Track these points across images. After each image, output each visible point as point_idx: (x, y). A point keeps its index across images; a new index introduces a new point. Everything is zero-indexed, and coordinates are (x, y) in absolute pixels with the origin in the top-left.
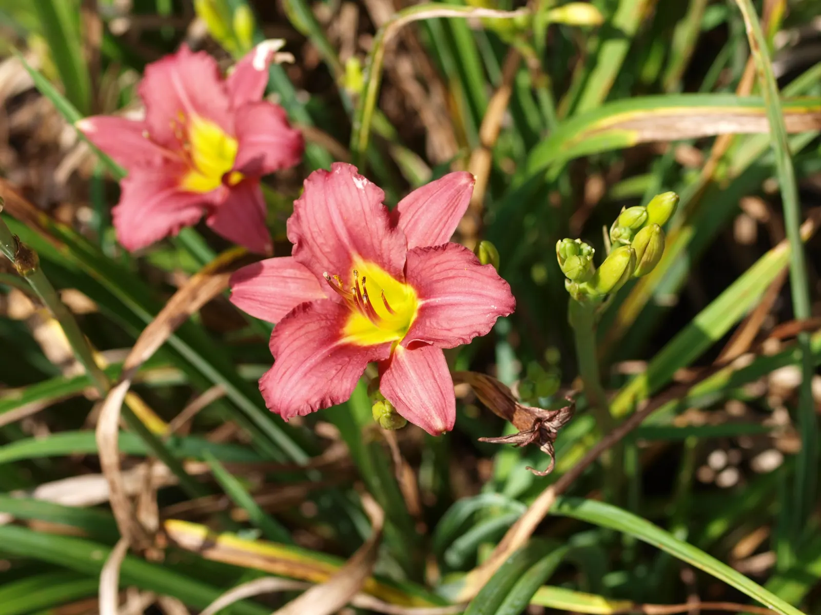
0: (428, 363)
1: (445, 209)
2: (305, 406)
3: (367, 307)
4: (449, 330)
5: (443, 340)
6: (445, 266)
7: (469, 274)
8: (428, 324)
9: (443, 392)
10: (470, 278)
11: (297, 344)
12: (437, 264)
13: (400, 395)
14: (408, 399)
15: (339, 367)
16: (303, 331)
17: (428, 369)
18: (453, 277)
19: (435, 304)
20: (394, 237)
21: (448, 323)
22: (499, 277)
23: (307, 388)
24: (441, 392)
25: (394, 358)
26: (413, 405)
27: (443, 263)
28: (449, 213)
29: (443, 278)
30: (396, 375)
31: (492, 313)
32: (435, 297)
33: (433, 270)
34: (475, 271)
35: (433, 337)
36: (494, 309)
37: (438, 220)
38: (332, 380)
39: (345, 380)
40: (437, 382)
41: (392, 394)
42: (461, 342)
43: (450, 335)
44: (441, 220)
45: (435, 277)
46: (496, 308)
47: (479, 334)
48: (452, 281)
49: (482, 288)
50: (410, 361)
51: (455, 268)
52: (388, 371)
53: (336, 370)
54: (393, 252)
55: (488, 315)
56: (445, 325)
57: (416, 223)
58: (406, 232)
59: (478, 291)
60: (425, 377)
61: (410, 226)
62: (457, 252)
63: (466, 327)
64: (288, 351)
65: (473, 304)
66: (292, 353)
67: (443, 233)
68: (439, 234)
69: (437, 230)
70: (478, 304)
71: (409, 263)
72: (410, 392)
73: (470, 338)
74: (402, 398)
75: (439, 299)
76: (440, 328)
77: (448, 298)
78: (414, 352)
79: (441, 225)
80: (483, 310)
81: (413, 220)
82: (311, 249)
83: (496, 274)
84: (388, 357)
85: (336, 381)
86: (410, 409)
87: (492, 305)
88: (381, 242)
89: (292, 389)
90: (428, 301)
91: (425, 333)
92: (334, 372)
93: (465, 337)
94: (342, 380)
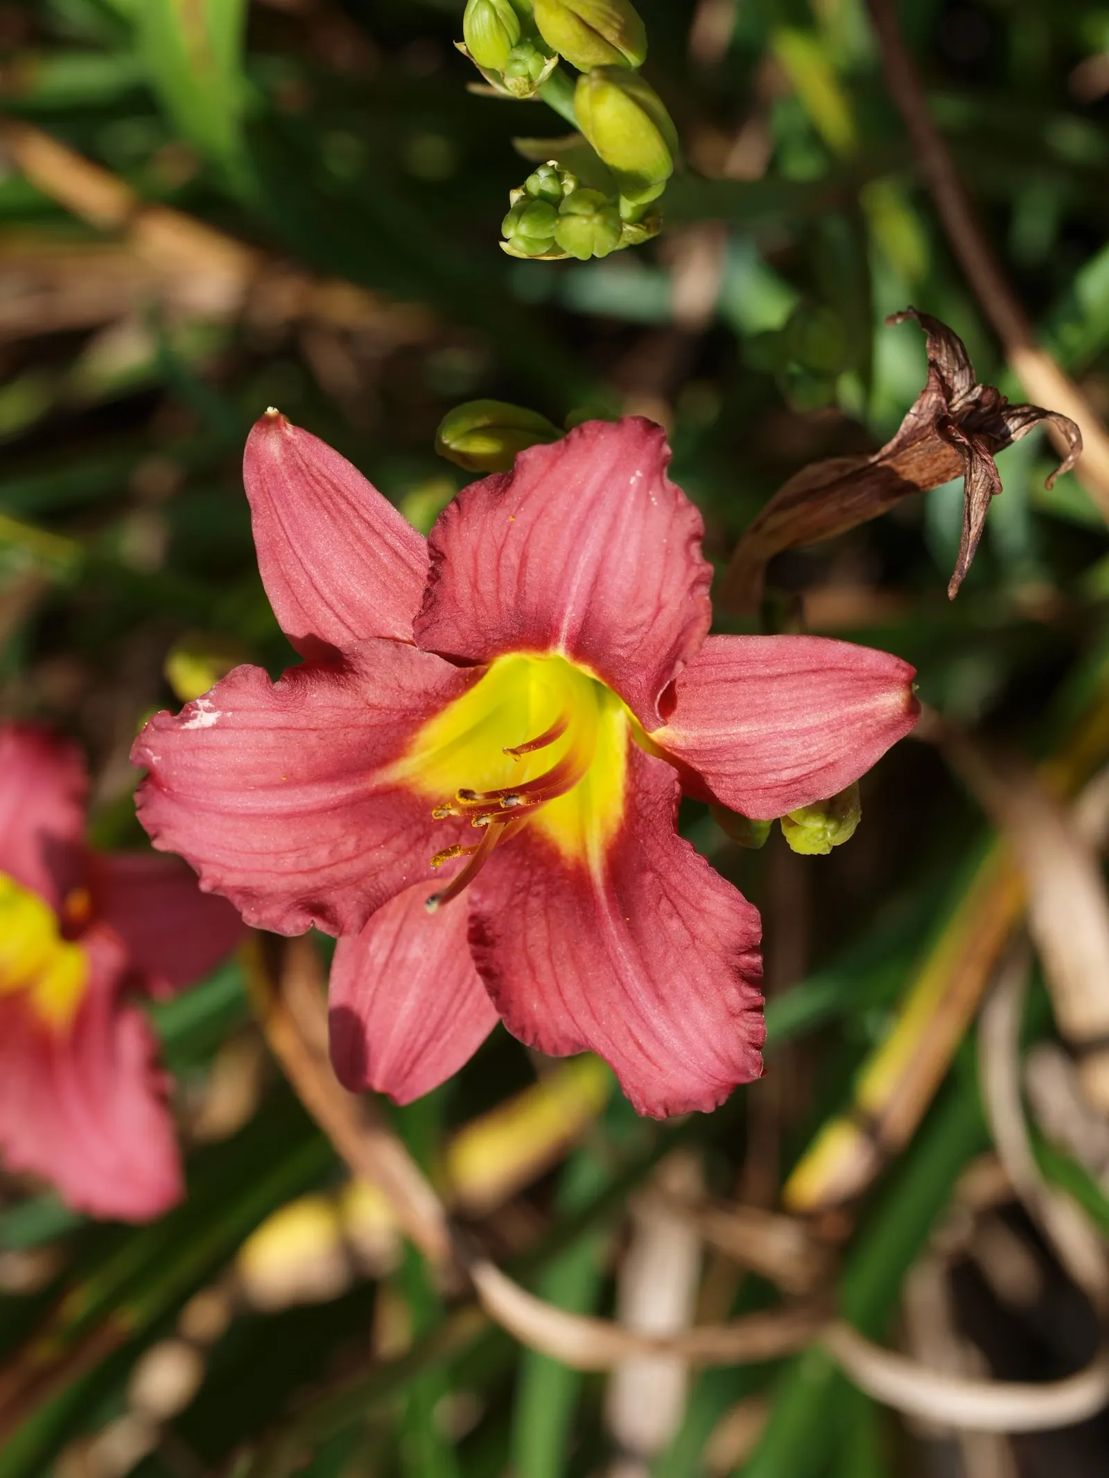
0: (726, 681)
1: (333, 519)
2: (742, 1023)
3: (535, 799)
4: (659, 609)
5: (684, 632)
6: (486, 566)
7: (526, 515)
8: (622, 653)
9: (814, 666)
10: (538, 517)
11: (571, 992)
12: (475, 586)
13: (786, 775)
14: (805, 760)
15: (665, 905)
16: (544, 965)
17: (742, 686)
18: (524, 559)
19: (579, 621)
20: (365, 667)
21: (641, 606)
22: (562, 442)
23: (695, 1004)
24: (814, 671)
25: (685, 758)
26: (823, 754)
27: (476, 570)
28: (350, 513)
29: (519, 581)
30: (729, 768)
31: (649, 488)
32: (562, 614)
33: (487, 598)
34: (526, 497)
35: (664, 652)
36: (639, 479)
37: (358, 547)
38: (694, 937)
39: (705, 904)
40: (780, 676)
41: (777, 797)
42: (704, 591)
43: (672, 609)
44: (359, 538)
45: (508, 599)
46: (639, 473)
47: (695, 537)
48: (534, 563)
49: (578, 494)
50: (706, 723)
51: (500, 546)
52: (710, 781)
53: (671, 916)
54: (407, 682)
55: (653, 499)
56: (645, 614)
57: (350, 605)
58: (363, 635)
59: (581, 506)
60: (759, 702)
61: (350, 620)
62: (459, 525)
63: (666, 565)
64: (584, 1020)
65: (612, 530)
66: (593, 1014)
67: (398, 545)
68: (396, 553)
69: (384, 556)
70: (616, 516)
71: (446, 649)
72: (786, 748)
73: (699, 565)
74: (797, 773)
75: (569, 609)
76: (644, 629)
77: (574, 589)
78: (681, 703)
79: (374, 543)
80: (635, 507)
81: (339, 608)
82: (336, 884)
83: (549, 449)
84: (673, 773)
85: (701, 928)
86: (832, 764)
87: (629, 479)
88: (372, 707)
89: (683, 1037)
90: (564, 634)
91: (645, 667)
92: (674, 924)
93: (694, 574)
94: (701, 911)
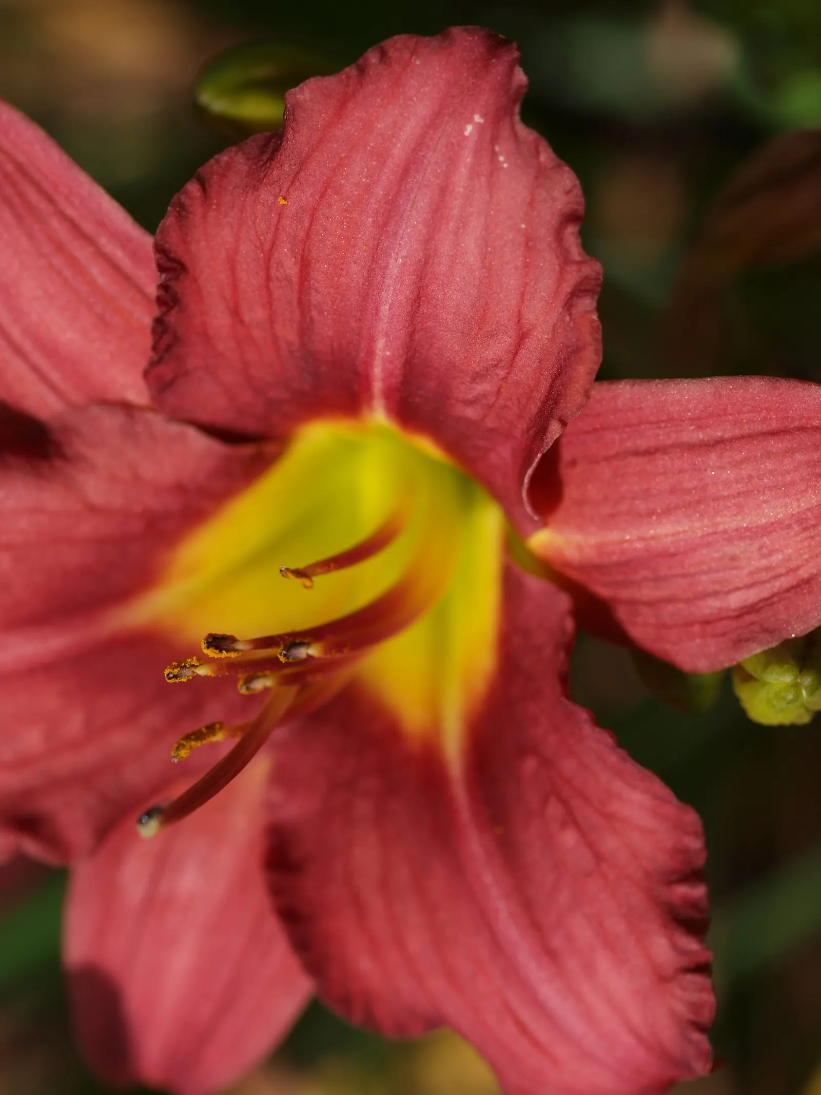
0: (637, 453)
1: (19, 218)
2: (678, 992)
3: (339, 647)
4: (522, 338)
5: (561, 374)
6: (250, 280)
7: (304, 196)
8: (471, 413)
9: (774, 425)
10: (323, 196)
11: (417, 942)
12: (235, 312)
13: (735, 601)
14: (764, 576)
15: (554, 809)
16: (375, 903)
17: (663, 461)
18: (305, 264)
19: (399, 363)
20: (88, 452)
21: (492, 335)
22: (352, 71)
23: (603, 962)
24: (773, 433)
25: (575, 575)
26: (793, 564)
27: (235, 286)
28: (43, 205)
29: (300, 302)
30: (648, 592)
31: (494, 139)
32: (371, 353)
33: (257, 333)
34: (303, 165)
35: (533, 409)
36: (481, 129)
37: (57, 261)
38: (598, 857)
39: (615, 806)
40: (719, 442)
41: (724, 634)
42: (587, 304)
43: (540, 338)
44: (60, 248)
45: (289, 333)
46: (477, 118)
47: (570, 218)
48: (321, 271)
49: (382, 156)
50: (610, 520)
51: (267, 247)
52: (622, 613)
53: (564, 825)
54: (148, 471)
55: (501, 158)
56: (499, 348)
57: (52, 351)
58: (76, 396)
59: (387, 175)
60: (688, 485)
61: (55, 377)
62: (204, 217)
63: (526, 265)
64: (437, 985)
65: (438, 210)
66: (450, 975)
67: (119, 255)
68: (115, 267)
69: (97, 271)
70: (444, 190)
71: (204, 416)
72: (734, 558)
73: (579, 263)
74: (752, 596)
75: (381, 343)
76: (501, 373)
77: (385, 309)
78: (571, 492)
79: (82, 253)
80: (474, 174)
81: (37, 358)
82: (57, 784)
83: (331, 82)
84: (564, 602)
85: (609, 843)
86: (808, 581)
87: (462, 130)
88: (93, 509)
89: (589, 1016)
90: (378, 386)
91: (508, 436)
92: (569, 838)
93: (572, 278)
94: (610, 817)
